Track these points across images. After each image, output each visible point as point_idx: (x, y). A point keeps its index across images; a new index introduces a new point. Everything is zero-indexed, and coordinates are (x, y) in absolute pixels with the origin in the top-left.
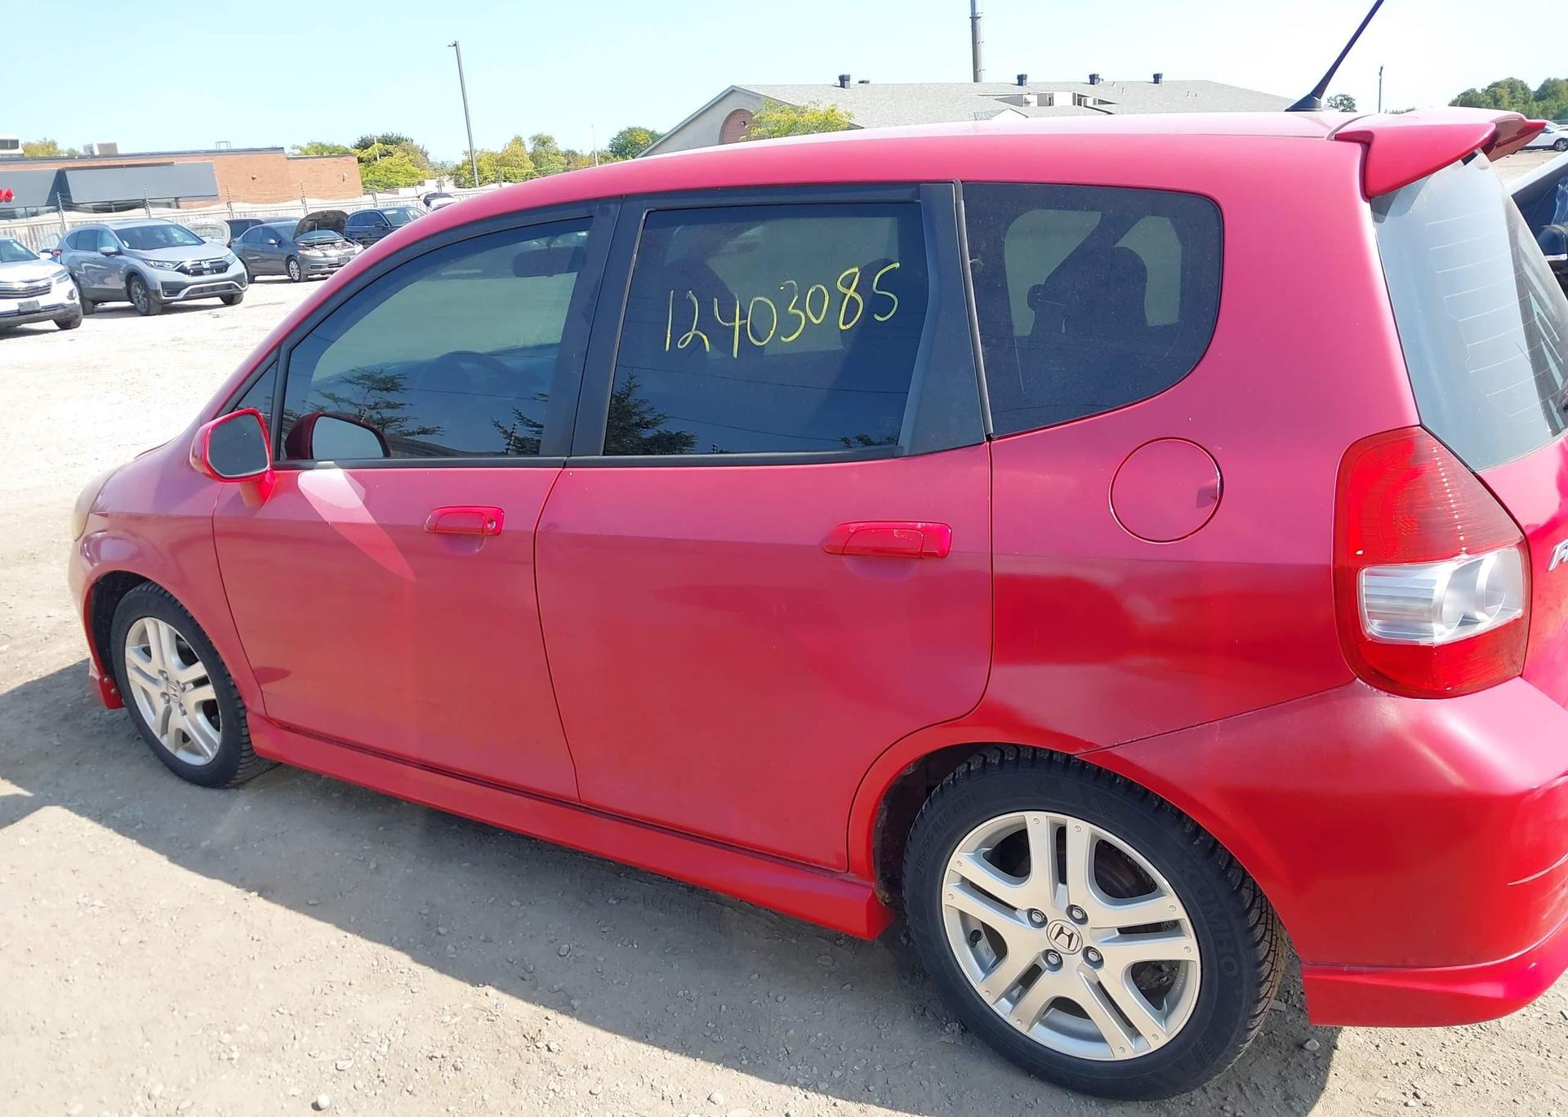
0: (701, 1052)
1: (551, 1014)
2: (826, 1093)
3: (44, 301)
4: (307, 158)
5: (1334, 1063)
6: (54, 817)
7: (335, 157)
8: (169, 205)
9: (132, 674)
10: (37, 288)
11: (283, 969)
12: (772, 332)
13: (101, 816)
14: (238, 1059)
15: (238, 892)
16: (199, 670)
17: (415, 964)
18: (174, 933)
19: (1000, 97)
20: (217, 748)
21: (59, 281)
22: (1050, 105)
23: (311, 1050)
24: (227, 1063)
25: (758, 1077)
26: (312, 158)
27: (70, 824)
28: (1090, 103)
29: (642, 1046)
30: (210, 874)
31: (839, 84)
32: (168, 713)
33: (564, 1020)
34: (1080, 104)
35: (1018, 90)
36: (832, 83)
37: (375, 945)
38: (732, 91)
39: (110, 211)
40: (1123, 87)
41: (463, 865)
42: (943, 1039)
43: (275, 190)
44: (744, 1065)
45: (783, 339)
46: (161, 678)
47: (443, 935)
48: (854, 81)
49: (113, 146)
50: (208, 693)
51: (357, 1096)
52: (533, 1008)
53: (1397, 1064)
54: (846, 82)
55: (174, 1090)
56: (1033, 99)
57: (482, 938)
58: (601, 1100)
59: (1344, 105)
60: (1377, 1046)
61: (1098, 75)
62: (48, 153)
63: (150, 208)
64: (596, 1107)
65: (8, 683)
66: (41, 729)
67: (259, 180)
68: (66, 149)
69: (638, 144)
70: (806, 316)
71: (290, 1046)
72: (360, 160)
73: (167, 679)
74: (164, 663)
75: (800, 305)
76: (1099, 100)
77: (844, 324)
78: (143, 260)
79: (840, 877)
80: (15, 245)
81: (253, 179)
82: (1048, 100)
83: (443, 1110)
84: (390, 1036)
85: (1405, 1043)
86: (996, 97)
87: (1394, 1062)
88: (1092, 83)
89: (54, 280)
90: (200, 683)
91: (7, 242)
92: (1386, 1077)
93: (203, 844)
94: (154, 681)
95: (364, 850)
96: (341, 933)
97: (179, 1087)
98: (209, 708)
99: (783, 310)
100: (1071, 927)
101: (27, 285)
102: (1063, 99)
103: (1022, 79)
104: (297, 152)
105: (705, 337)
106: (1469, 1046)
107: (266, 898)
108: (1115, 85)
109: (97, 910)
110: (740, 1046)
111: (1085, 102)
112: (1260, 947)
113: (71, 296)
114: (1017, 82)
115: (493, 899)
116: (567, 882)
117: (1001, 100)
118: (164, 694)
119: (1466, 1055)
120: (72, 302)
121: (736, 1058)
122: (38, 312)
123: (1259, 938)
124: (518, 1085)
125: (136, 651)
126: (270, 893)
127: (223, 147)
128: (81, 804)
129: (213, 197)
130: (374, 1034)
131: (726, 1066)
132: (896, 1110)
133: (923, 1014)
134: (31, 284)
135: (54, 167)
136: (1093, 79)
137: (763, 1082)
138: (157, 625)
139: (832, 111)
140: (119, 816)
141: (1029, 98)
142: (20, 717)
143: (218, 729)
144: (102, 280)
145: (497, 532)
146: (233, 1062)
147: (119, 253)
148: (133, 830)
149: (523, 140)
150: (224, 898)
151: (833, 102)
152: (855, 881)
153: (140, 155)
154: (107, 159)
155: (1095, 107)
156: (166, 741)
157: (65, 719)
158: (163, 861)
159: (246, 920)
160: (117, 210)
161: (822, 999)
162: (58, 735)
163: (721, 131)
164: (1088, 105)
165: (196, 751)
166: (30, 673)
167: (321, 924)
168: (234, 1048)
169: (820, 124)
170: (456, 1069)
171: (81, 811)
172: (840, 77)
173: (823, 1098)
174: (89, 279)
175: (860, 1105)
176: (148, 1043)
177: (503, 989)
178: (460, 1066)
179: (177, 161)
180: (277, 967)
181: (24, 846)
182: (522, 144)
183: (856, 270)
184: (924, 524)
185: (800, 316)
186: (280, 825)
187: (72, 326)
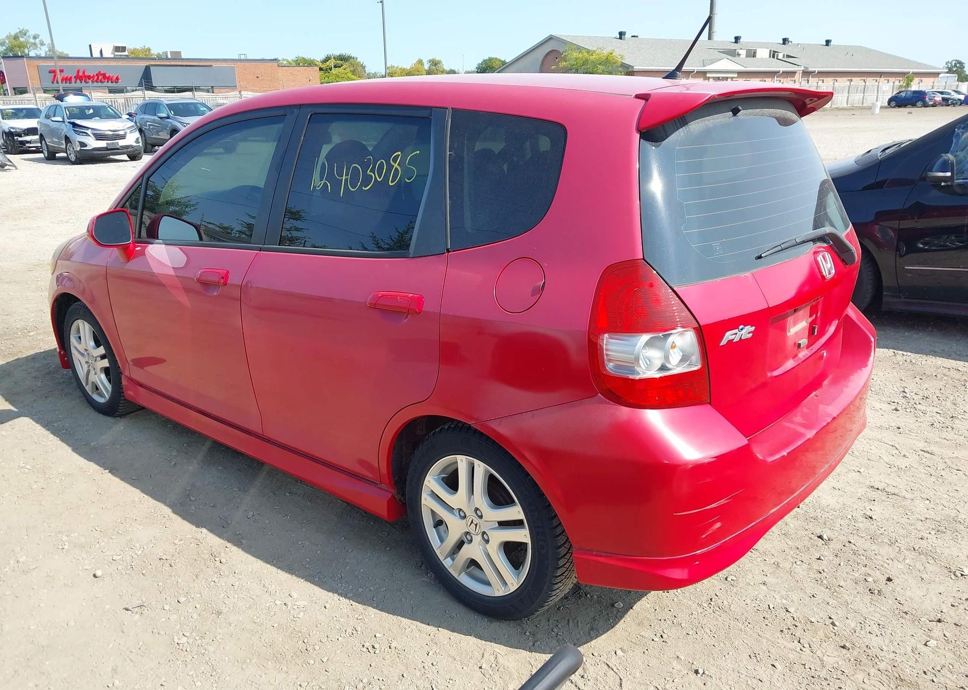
0: (297, 572)
1: (229, 545)
2: (349, 599)
3: (122, 143)
4: (290, 66)
5: (627, 616)
6: (25, 423)
7: (306, 66)
8: (208, 91)
9: (73, 351)
10: (119, 135)
11: (106, 509)
12: (359, 184)
13: (47, 425)
14: (66, 550)
15: (99, 469)
16: (101, 350)
17: (172, 514)
18: (60, 486)
19: (721, 50)
20: (110, 393)
21: (131, 132)
22: (754, 57)
23: (104, 549)
24: (61, 551)
25: (320, 587)
26: (293, 66)
27: (30, 427)
28: (780, 56)
29: (268, 566)
30: (90, 459)
31: (618, 37)
32: (89, 372)
33: (235, 549)
34: (774, 57)
35: (734, 46)
36: (614, 37)
37: (157, 502)
38: (550, 38)
39: (173, 92)
40: (804, 47)
41: (219, 468)
42: (424, 579)
43: (270, 85)
44: (316, 581)
45: (364, 188)
46: (86, 353)
47: (193, 501)
48: (628, 36)
49: (179, 53)
50: (106, 363)
51: (117, 573)
52: (222, 541)
53: (660, 620)
54: (623, 36)
55: (31, 560)
56: (743, 53)
57: (212, 505)
58: (236, 589)
59: (957, 67)
60: (656, 610)
61: (788, 39)
62: (145, 54)
63: (195, 92)
64: (232, 592)
65: (27, 352)
66: (35, 377)
67: (260, 78)
68: (156, 53)
69: (494, 68)
70: (376, 177)
71: (94, 546)
72: (321, 69)
73: (88, 354)
74: (87, 347)
75: (373, 171)
76: (787, 55)
77: (392, 182)
78: (181, 122)
79: (379, 486)
80: (109, 109)
81: (257, 77)
82: (753, 53)
83: (156, 584)
84: (145, 547)
85: (671, 610)
86: (719, 50)
87: (659, 619)
88: (784, 43)
89: (128, 131)
90: (103, 357)
91: (104, 107)
92: (651, 626)
93: (92, 444)
94: (83, 355)
95: (171, 455)
96: (143, 495)
97: (34, 559)
98: (106, 371)
99: (365, 172)
100: (476, 520)
101: (113, 133)
102: (763, 53)
103: (737, 40)
104: (285, 62)
105: (329, 184)
106: (706, 616)
107: (112, 474)
108: (799, 46)
109: (26, 471)
110: (318, 571)
111: (777, 56)
112: (559, 538)
113: (137, 141)
114: (734, 41)
115: (226, 486)
116: (269, 482)
117: (722, 52)
118: (87, 362)
119: (702, 620)
120: (138, 144)
121: (313, 577)
122: (118, 149)
123: (558, 533)
124: (199, 577)
125: (75, 337)
126: (115, 471)
127: (243, 57)
128: (39, 417)
129: (233, 87)
130: (138, 545)
131: (306, 580)
132: (382, 611)
133: (421, 566)
134: (115, 133)
135: (144, 64)
136: (785, 41)
137: (321, 590)
138: (84, 323)
139: (611, 54)
140: (56, 425)
141: (740, 52)
142: (26, 370)
143: (110, 383)
144: (157, 133)
145: (225, 284)
146: (64, 550)
147: (168, 118)
148: (60, 433)
149: (423, 61)
150: (91, 471)
151: (613, 48)
152: (385, 489)
153: (194, 59)
154: (175, 61)
155: (783, 59)
156: (88, 388)
157: (49, 373)
158: (69, 450)
159: (98, 483)
160: (178, 92)
161: (372, 553)
162: (42, 382)
163: (542, 63)
164: (779, 58)
165: (101, 395)
166: (40, 348)
167: (134, 489)
168: (67, 544)
169: (603, 62)
170: (171, 566)
171: (37, 421)
172: (619, 33)
173: (347, 601)
174: (150, 131)
175: (365, 606)
176: (27, 537)
177: (211, 531)
178: (173, 564)
179: (215, 65)
180: (104, 508)
181: (3, 435)
182: (422, 64)
183: (400, 153)
184: (412, 295)
185: (372, 176)
186: (135, 438)
187: (137, 159)
